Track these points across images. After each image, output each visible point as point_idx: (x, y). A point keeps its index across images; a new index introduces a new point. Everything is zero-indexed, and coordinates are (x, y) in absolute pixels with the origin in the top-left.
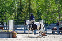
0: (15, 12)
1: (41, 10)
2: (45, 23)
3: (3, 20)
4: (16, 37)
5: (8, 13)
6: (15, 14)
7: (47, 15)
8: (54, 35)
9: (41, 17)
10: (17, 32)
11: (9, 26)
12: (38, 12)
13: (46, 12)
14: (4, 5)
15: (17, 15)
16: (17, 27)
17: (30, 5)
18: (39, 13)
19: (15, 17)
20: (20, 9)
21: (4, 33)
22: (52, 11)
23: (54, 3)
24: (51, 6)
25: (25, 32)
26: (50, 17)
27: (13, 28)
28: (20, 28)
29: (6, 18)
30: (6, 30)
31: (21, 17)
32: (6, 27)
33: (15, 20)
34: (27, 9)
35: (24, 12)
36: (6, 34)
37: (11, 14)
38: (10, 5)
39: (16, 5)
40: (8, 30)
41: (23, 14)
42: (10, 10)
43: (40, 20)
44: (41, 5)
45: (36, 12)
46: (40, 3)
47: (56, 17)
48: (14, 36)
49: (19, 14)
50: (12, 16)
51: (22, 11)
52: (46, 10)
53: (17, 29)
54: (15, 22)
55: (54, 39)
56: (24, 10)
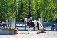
0: (16, 11)
1: (40, 8)
2: (44, 21)
3: (5, 18)
4: (18, 34)
5: (10, 11)
6: (16, 12)
7: (46, 13)
8: (52, 32)
9: (41, 15)
10: (18, 29)
11: (10, 24)
12: (37, 10)
13: (45, 10)
14: (7, 4)
15: (18, 13)
16: (18, 24)
17: (30, 4)
18: (38, 12)
19: (16, 15)
20: (21, 7)
21: (7, 30)
22: (50, 9)
23: (52, 2)
24: (50, 5)
25: (25, 29)
26: (48, 15)
27: (14, 26)
28: (21, 26)
29: (8, 16)
30: (8, 27)
31: (22, 15)
32: (9, 24)
33: (16, 18)
34: (27, 8)
35: (24, 11)
36: (8, 31)
37: (13, 12)
38: (12, 4)
39: (17, 4)
40: (10, 27)
41: (24, 12)
42: (12, 9)
43: (40, 17)
44: (40, 4)
45: (36, 10)
46: (39, 2)
47: (54, 15)
48: (15, 33)
49: (20, 12)
50: (14, 14)
51: (22, 10)
52: (45, 9)
53: (18, 27)
54: (16, 20)
55: (52, 35)
56: (24, 9)
